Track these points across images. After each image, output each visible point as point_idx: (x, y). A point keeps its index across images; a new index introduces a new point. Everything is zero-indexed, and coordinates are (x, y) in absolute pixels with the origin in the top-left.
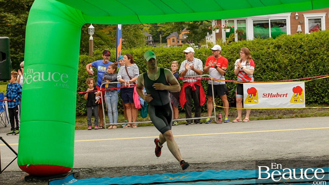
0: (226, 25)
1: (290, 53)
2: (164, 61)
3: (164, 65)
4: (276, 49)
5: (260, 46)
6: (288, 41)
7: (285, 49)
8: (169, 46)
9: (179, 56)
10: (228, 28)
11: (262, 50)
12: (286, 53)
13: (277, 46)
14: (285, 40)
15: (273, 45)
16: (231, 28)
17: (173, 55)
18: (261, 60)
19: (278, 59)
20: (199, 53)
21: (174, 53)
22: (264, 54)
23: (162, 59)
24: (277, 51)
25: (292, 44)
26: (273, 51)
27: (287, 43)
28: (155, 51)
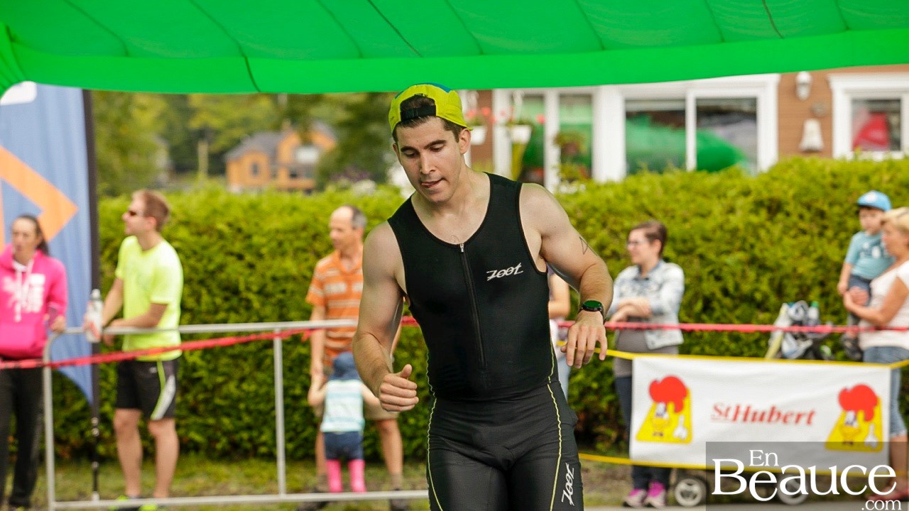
0: (512, 110)
1: (821, 235)
4: (764, 213)
5: (694, 202)
6: (813, 188)
7: (801, 217)
8: (235, 188)
10: (521, 123)
11: (703, 216)
12: (804, 232)
13: (767, 203)
14: (798, 179)
15: (751, 199)
16: (532, 124)
18: (701, 257)
19: (772, 255)
22: (710, 235)
23: (291, 243)
24: (768, 224)
25: (826, 195)
26: (749, 224)
27: (807, 191)
28: (265, 206)
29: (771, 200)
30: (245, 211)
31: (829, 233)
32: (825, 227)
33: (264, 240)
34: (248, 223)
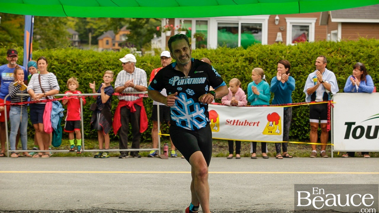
0: (181, 26)
2: (94, 69)
3: (94, 74)
4: (247, 62)
5: (225, 58)
6: (264, 53)
7: (260, 64)
8: (100, 49)
9: (116, 64)
10: (183, 30)
11: (228, 62)
13: (249, 59)
14: (259, 51)
15: (244, 57)
16: (187, 31)
17: (107, 62)
20: (143, 62)
21: (108, 59)
22: (230, 69)
23: (91, 67)
24: (249, 66)
25: (268, 57)
26: (242, 66)
27: (262, 55)
28: (83, 55)
29: (250, 58)
30: (77, 56)
31: (269, 69)
32: (267, 67)
33: (82, 66)
34: (78, 60)
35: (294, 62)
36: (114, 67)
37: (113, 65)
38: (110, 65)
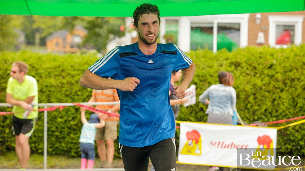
1: (255, 76)
4: (233, 67)
5: (207, 62)
6: (253, 58)
7: (247, 69)
11: (210, 67)
12: (248, 74)
13: (235, 63)
14: (247, 54)
15: (228, 61)
17: (72, 66)
21: (73, 64)
22: (212, 74)
23: (53, 73)
24: (235, 71)
25: (257, 61)
27: (250, 59)
28: (44, 58)
29: (236, 62)
30: (36, 60)
31: (258, 75)
32: (256, 73)
33: (43, 71)
34: (37, 64)
35: (287, 67)
36: (79, 72)
37: (78, 70)
38: (74, 70)
